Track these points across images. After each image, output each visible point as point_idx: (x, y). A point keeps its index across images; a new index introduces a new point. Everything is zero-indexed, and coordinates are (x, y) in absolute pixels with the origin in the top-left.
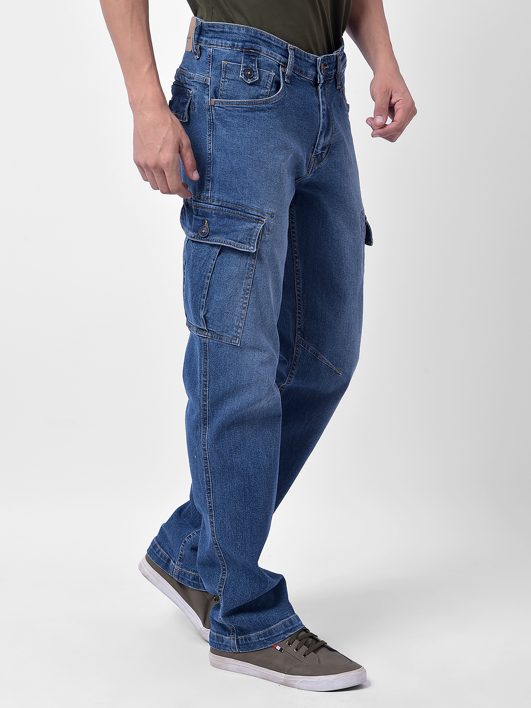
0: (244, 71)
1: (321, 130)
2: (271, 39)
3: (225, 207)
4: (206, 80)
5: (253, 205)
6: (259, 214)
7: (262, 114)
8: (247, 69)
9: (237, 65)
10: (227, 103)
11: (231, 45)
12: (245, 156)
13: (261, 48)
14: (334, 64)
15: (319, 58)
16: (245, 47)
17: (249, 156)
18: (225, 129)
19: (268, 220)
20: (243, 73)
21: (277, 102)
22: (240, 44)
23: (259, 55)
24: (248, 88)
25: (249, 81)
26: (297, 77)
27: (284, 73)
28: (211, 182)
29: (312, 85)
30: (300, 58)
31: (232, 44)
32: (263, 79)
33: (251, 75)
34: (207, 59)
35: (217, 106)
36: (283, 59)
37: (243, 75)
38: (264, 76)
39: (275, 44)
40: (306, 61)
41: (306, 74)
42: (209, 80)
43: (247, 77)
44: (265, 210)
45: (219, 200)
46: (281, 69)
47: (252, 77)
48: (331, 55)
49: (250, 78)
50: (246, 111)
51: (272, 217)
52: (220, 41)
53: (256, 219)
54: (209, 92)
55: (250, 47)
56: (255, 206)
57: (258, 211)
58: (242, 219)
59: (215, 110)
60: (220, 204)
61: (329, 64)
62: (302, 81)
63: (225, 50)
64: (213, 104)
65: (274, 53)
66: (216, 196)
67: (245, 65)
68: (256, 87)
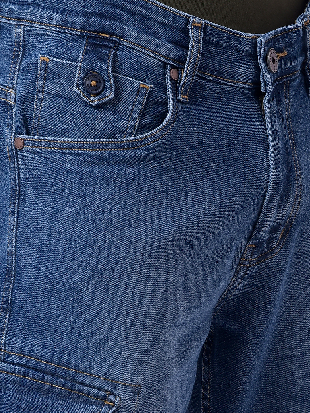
0: (83, 79)
1: (269, 192)
2: (148, 9)
3: (33, 368)
4: (6, 95)
5: (94, 365)
6: (105, 386)
7: (124, 170)
8: (88, 74)
9: (69, 65)
10: (49, 144)
11: (60, 22)
12: (81, 259)
13: (124, 29)
14: (300, 45)
15: (262, 39)
16: (89, 28)
17: (89, 259)
18: (41, 200)
19: (126, 398)
20: (80, 82)
21: (159, 145)
22: (79, 20)
23: (119, 44)
24: (90, 114)
25: (95, 101)
26: (209, 86)
27: (175, 83)
28: (8, 314)
29: (249, 98)
30: (218, 45)
31: (62, 20)
32: (125, 96)
33: (96, 87)
34: (11, 51)
35: (28, 151)
36: (174, 52)
37: (81, 88)
38: (127, 90)
39: (159, 19)
40: (231, 48)
41: (233, 75)
42: (13, 95)
43: (89, 91)
44: (121, 376)
45: (21, 353)
46: (169, 73)
47: (100, 93)
48: (292, 26)
49: (97, 95)
50: (89, 163)
51: (135, 392)
52: (38, 12)
53: (99, 397)
54: (12, 120)
55: (98, 28)
56: (97, 369)
57: (102, 379)
58: (67, 396)
59: (24, 158)
60: (23, 361)
61: (289, 46)
62: (222, 92)
63: (49, 33)
64: (20, 145)
65: (155, 40)
66: (17, 344)
67: (85, 65)
68: (110, 114)
